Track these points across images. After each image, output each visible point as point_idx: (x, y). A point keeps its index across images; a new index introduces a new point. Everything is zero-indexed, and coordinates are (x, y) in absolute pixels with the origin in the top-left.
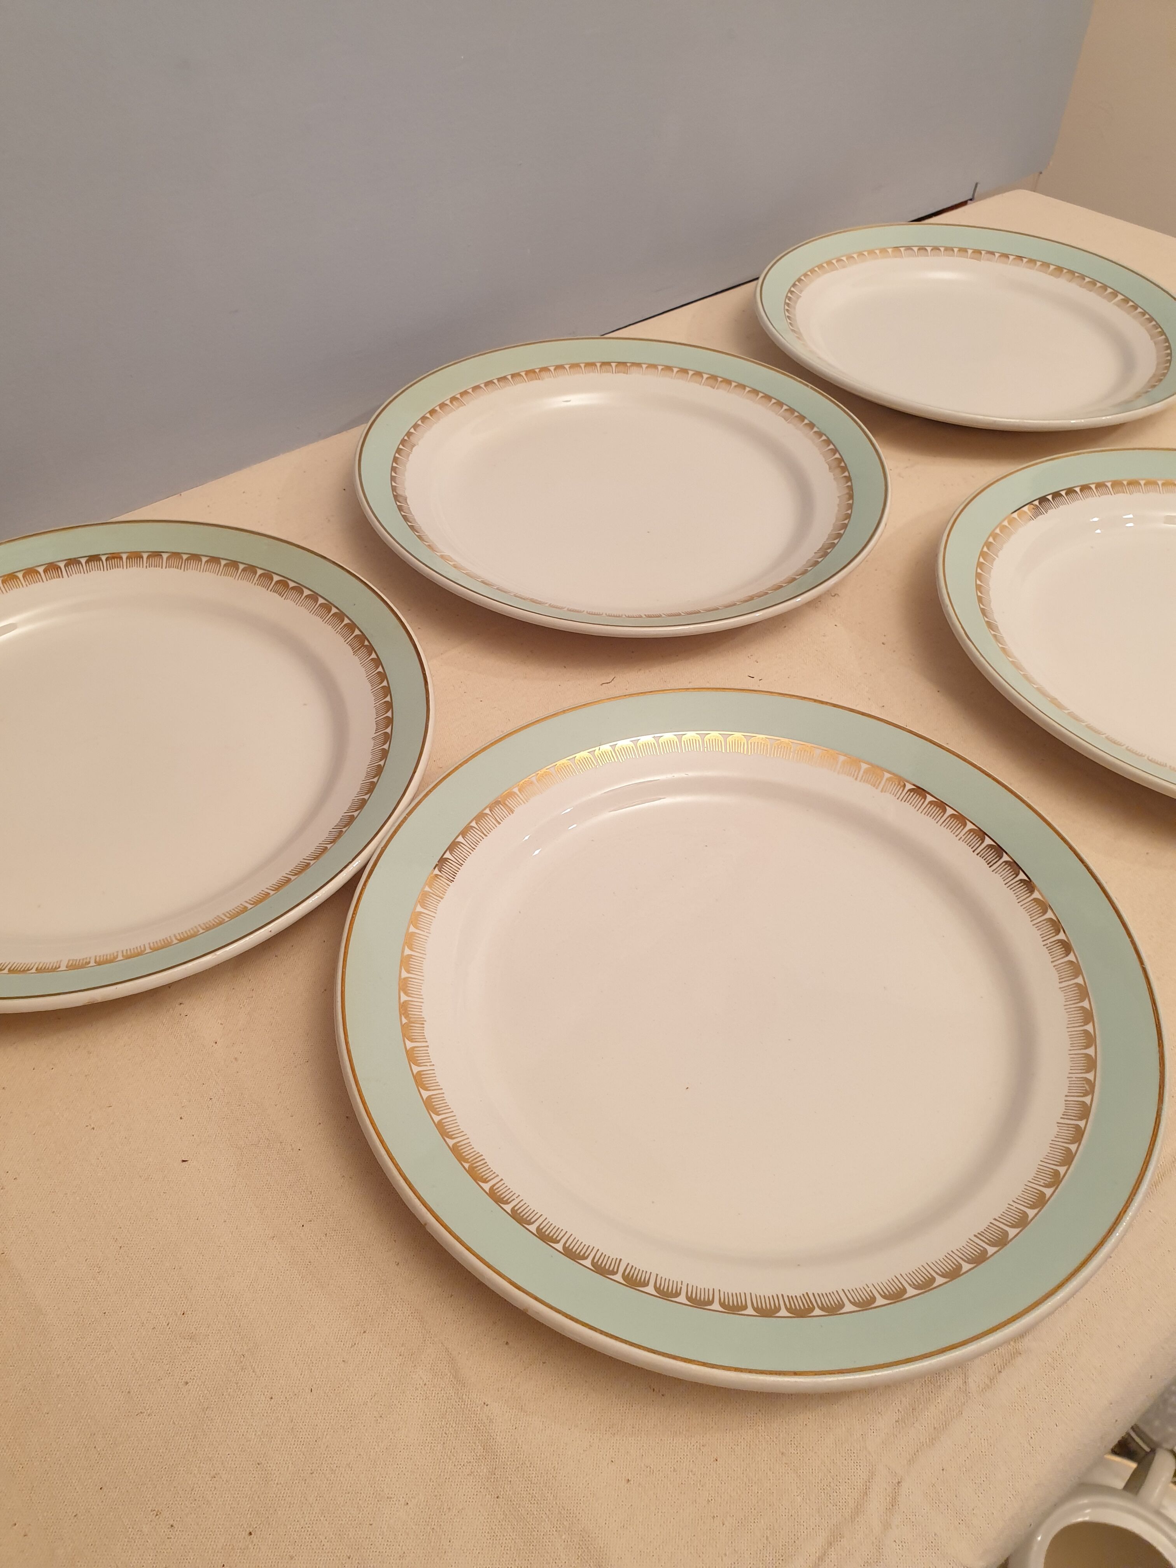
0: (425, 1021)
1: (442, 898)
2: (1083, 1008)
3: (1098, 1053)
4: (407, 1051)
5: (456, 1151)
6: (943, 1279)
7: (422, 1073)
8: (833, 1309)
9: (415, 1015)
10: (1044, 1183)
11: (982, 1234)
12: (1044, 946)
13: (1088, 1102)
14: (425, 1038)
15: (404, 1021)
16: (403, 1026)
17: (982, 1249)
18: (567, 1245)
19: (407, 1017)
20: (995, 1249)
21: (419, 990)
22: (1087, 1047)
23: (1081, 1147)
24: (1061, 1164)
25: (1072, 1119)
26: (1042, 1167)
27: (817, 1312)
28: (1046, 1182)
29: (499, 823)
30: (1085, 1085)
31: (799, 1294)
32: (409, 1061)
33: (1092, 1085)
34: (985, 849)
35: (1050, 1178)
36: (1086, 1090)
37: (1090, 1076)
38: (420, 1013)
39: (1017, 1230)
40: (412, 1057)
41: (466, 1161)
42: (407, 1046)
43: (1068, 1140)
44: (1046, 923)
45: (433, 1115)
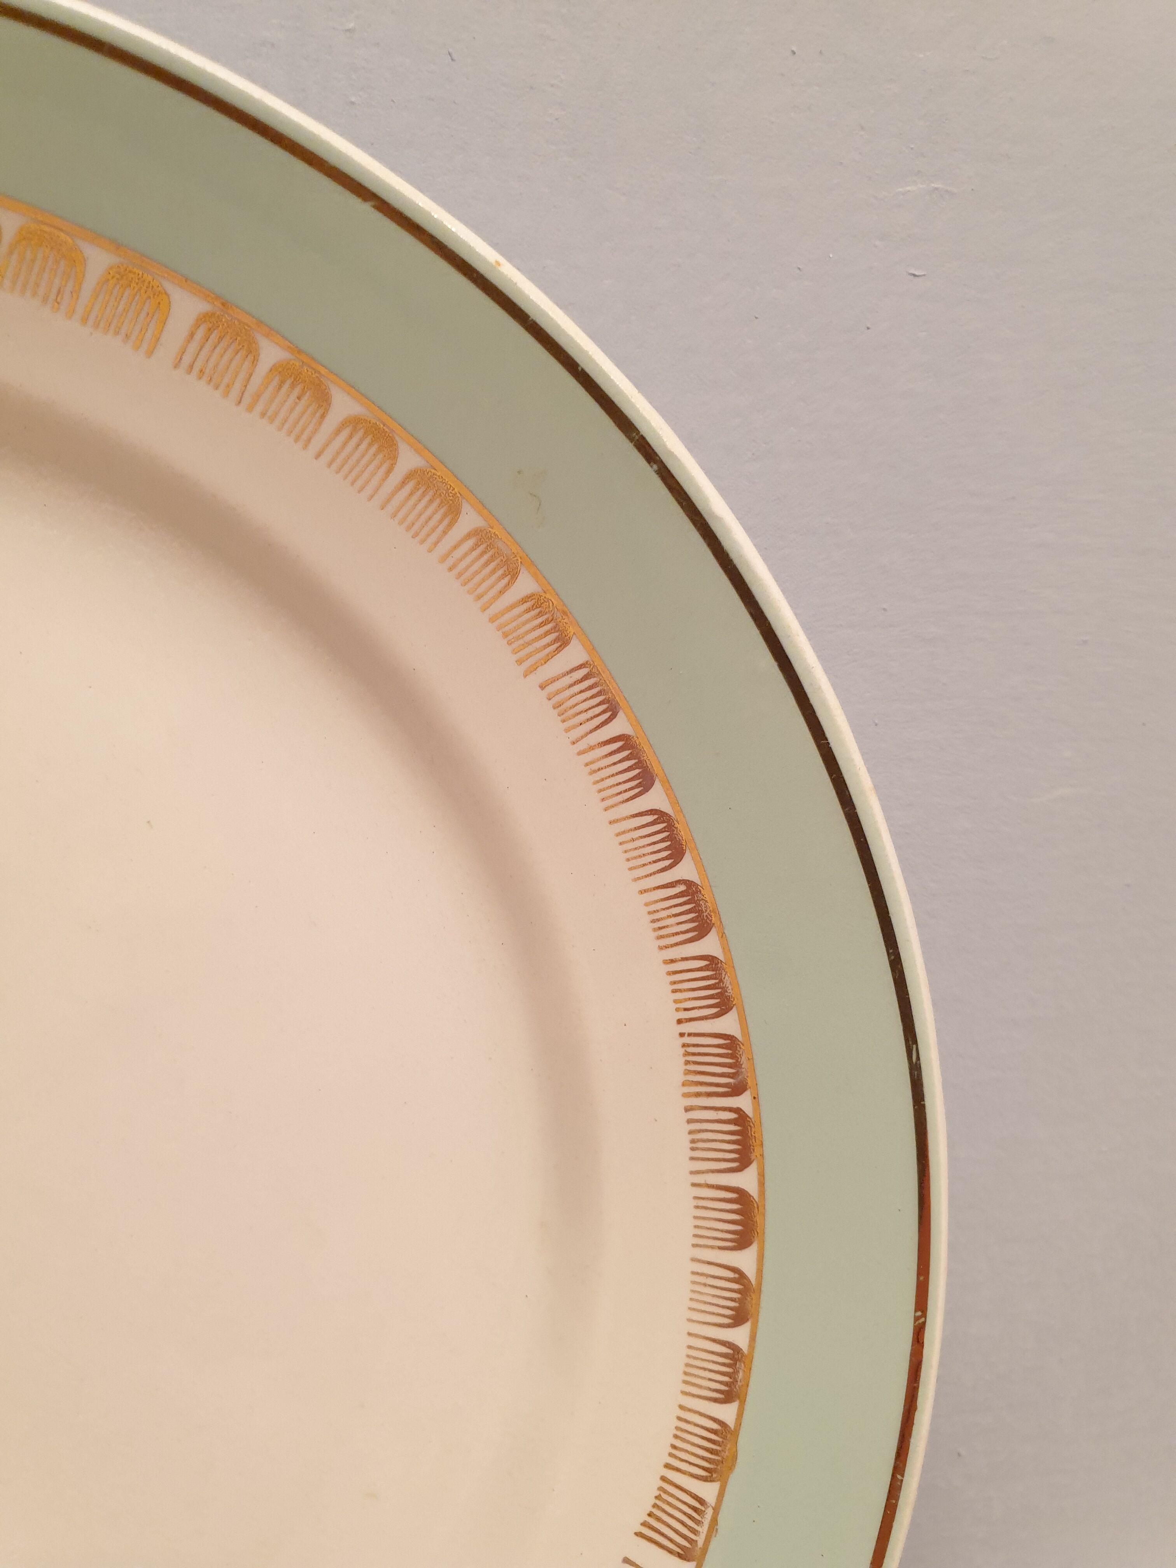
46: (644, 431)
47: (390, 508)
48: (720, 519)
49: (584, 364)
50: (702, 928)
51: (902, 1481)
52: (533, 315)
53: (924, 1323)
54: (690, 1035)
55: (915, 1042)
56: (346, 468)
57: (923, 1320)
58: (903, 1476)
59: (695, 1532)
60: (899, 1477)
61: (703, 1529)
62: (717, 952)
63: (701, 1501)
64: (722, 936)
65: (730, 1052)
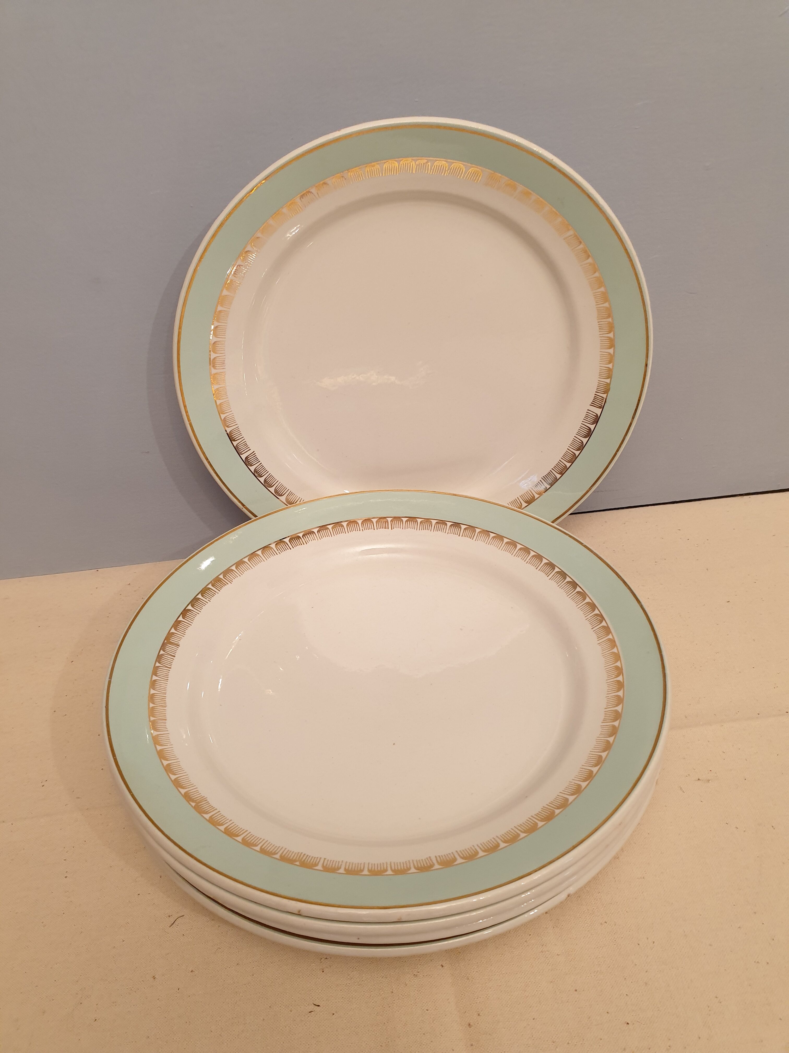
0: (206, 798)
1: (166, 720)
2: (568, 582)
3: (592, 598)
4: (209, 821)
5: (283, 859)
6: (605, 753)
7: (228, 828)
8: (564, 804)
9: (197, 797)
10: (615, 676)
11: (605, 719)
12: (527, 563)
13: (605, 625)
14: (214, 808)
15: (193, 804)
16: (195, 808)
17: (611, 726)
18: (393, 868)
19: (193, 801)
20: (618, 722)
21: (190, 782)
22: (584, 599)
23: (619, 647)
24: (616, 662)
25: (604, 638)
26: (608, 670)
27: (557, 811)
28: (615, 675)
29: (174, 656)
30: (598, 618)
31: (540, 810)
32: (215, 826)
33: (601, 616)
34: (465, 531)
35: (616, 671)
36: (600, 620)
37: (596, 612)
38: (200, 795)
39: (621, 706)
40: (214, 822)
41: (295, 861)
42: (206, 818)
43: (609, 648)
44: (520, 551)
45: (254, 848)
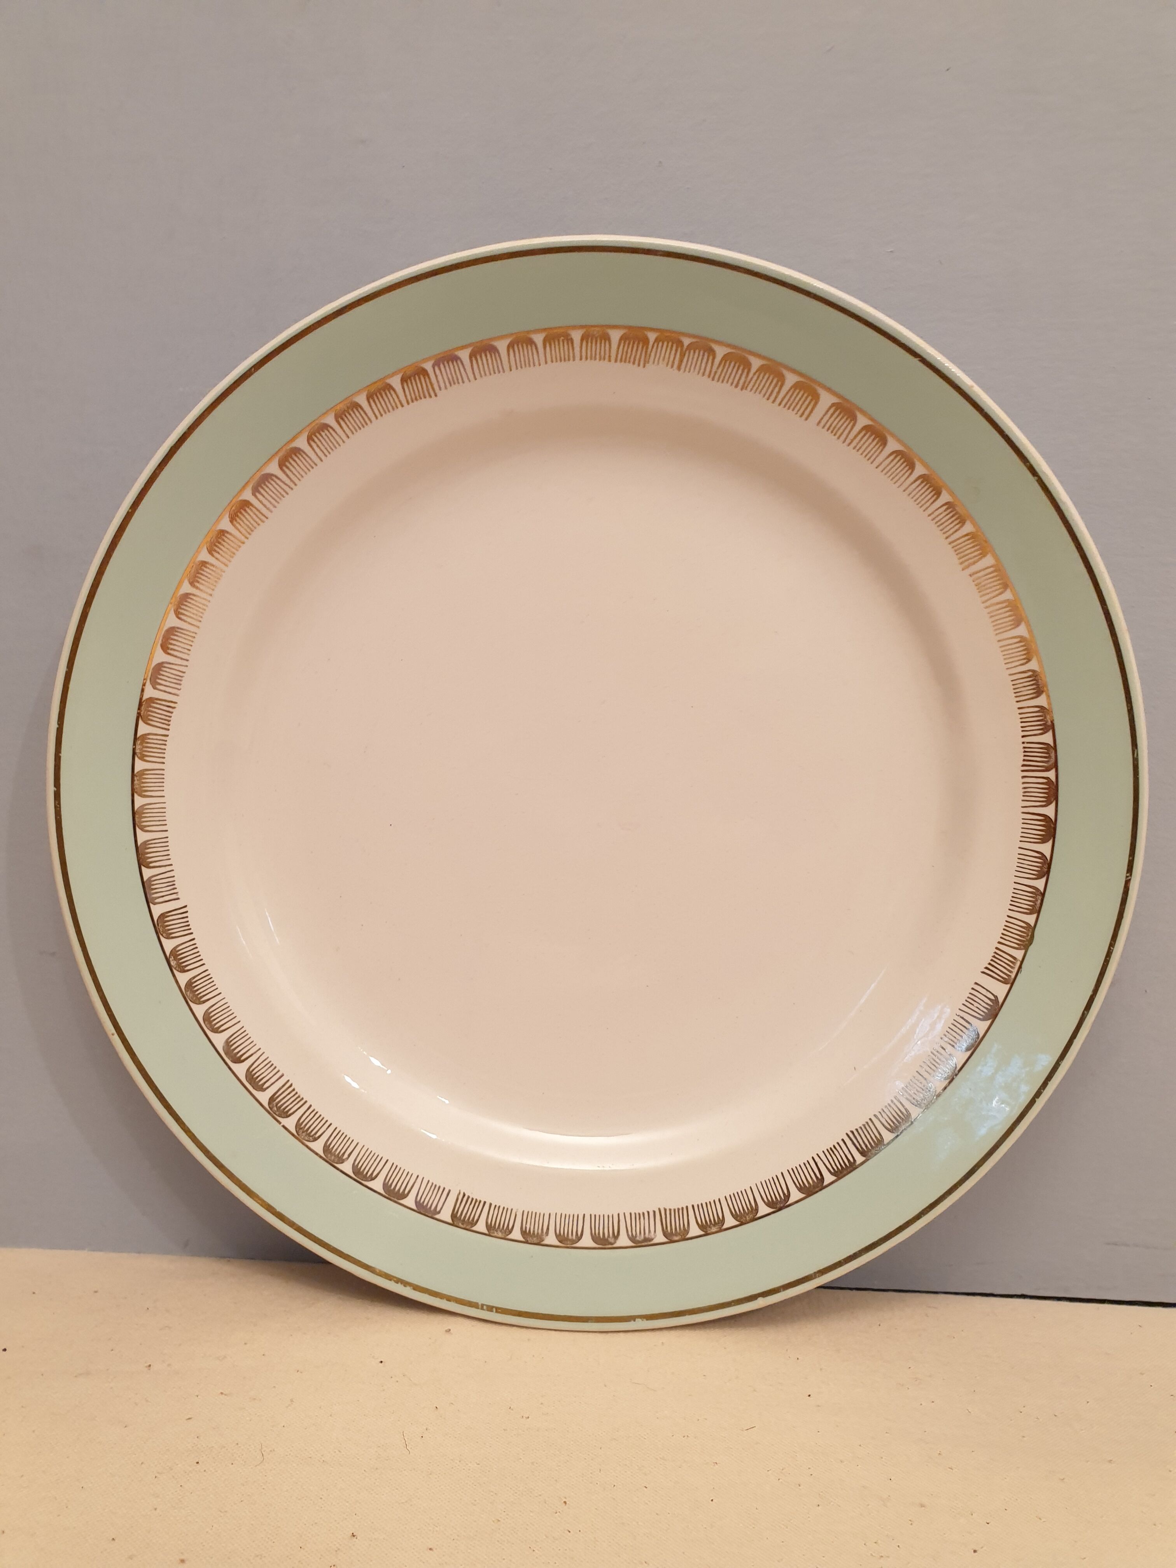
46: (1032, 462)
47: (908, 492)
48: (1064, 503)
49: (1007, 432)
50: (1039, 692)
51: (1113, 950)
52: (986, 410)
53: (1130, 880)
54: (1028, 743)
55: (1137, 748)
56: (890, 473)
57: (1130, 878)
58: (1114, 948)
59: (1011, 972)
60: (1112, 948)
61: (1015, 971)
62: (1045, 705)
63: (1015, 958)
64: (1048, 696)
65: (1046, 751)
